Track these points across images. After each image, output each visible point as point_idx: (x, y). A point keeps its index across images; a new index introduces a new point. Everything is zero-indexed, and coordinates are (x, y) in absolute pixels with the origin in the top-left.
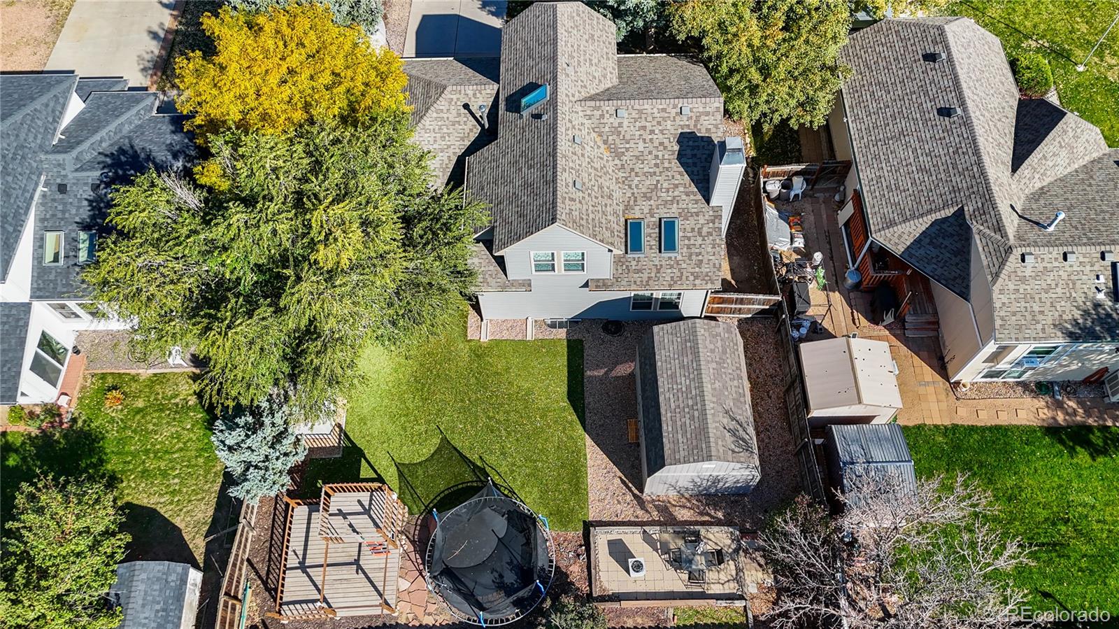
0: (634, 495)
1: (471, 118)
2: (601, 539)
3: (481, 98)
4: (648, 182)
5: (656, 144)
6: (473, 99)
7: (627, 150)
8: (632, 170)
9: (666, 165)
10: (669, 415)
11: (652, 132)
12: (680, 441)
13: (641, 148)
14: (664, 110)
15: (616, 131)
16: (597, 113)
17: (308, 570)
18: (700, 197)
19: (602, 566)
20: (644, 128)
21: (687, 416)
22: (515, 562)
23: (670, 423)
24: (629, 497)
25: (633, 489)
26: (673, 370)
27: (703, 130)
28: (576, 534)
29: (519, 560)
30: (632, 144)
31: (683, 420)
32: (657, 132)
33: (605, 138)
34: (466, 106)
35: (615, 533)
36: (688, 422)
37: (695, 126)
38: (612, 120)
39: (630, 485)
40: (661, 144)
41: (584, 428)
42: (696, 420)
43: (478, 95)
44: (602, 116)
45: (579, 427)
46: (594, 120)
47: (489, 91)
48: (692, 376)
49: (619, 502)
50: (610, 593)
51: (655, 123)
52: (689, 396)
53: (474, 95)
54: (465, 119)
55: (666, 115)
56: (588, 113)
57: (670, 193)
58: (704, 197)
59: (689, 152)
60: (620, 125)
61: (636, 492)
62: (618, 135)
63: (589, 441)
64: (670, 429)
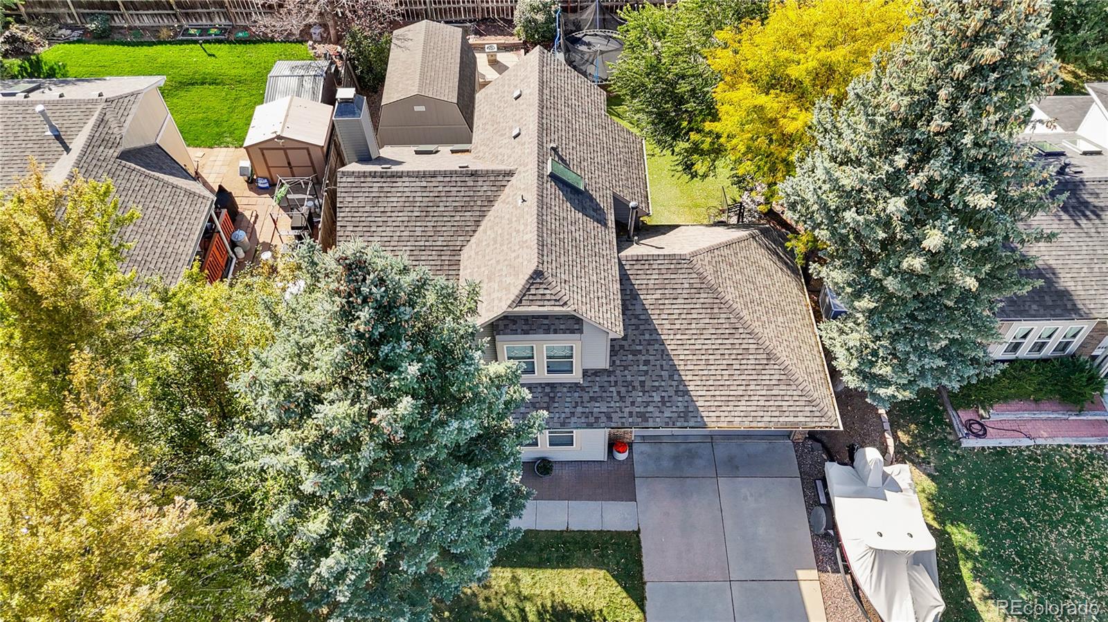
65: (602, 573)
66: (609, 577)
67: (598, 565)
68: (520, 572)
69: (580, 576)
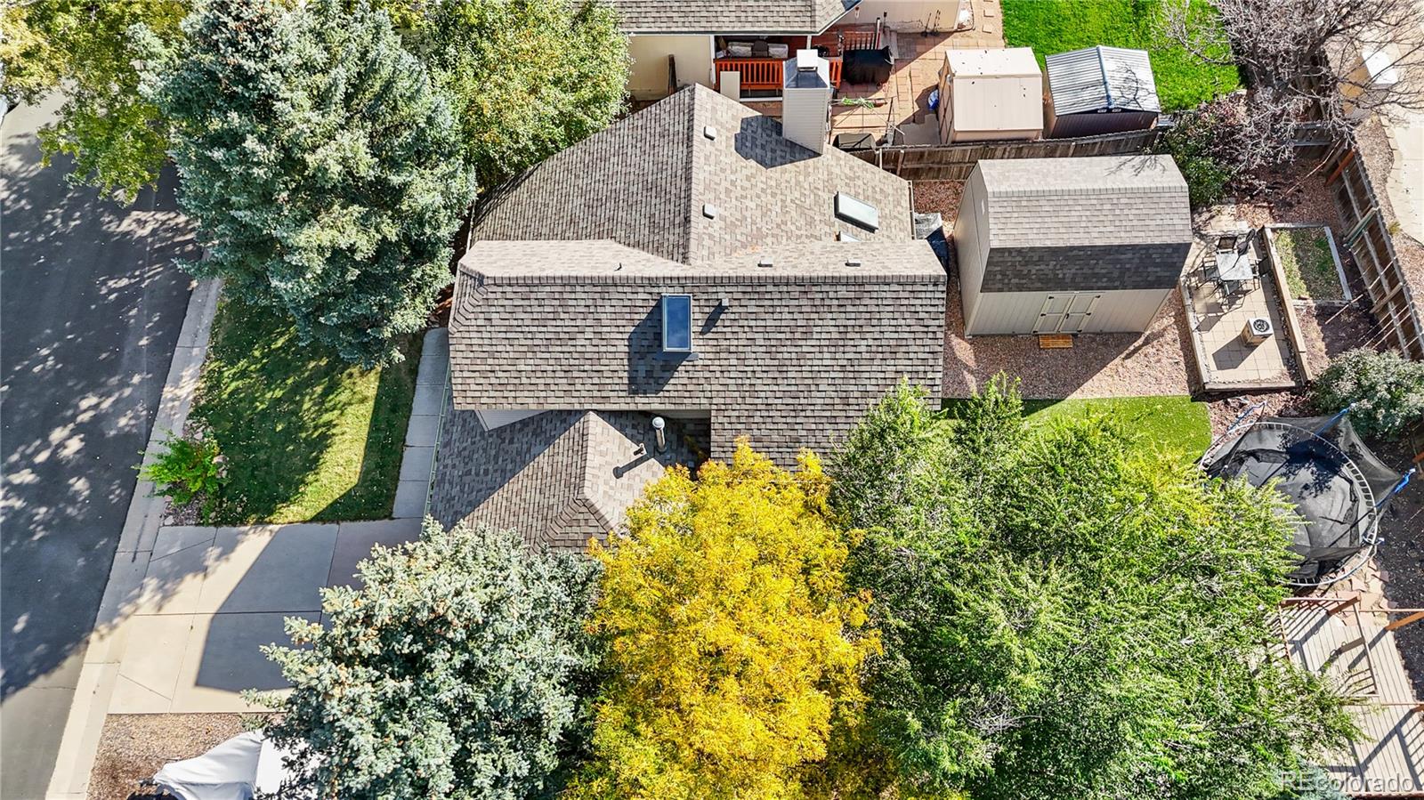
0: (1146, 343)
1: (636, 470)
2: (1215, 377)
3: (609, 445)
4: (793, 214)
5: (748, 185)
6: (608, 458)
7: (754, 223)
8: (778, 226)
9: (773, 183)
10: (1122, 234)
11: (733, 183)
12: (1160, 222)
13: (753, 205)
14: (707, 158)
15: (730, 227)
16: (707, 242)
17: (1361, 761)
18: (810, 161)
19: (1253, 376)
20: (728, 191)
21: (1126, 212)
22: (1283, 470)
23: (1134, 234)
24: (1149, 349)
25: (1136, 344)
26: (1060, 225)
27: (734, 123)
28: (1211, 411)
29: (1277, 465)
30: (748, 214)
31: (1131, 217)
32: (733, 178)
33: (739, 244)
34: (618, 473)
35: (1206, 362)
36: (1134, 212)
37: (728, 130)
38: (716, 227)
39: (1132, 348)
40: (748, 178)
41: (1059, 401)
42: (1132, 201)
43: (603, 448)
44: (711, 237)
45: (1058, 406)
46: (716, 249)
47: (599, 430)
48: (1070, 202)
49: (1159, 361)
50: (1285, 369)
51: (722, 176)
52: (1098, 207)
53: (602, 454)
54: (637, 479)
55: (713, 157)
56: (705, 253)
57: (807, 192)
58: (810, 157)
59: (758, 151)
60: (723, 218)
61: (1140, 342)
62: (736, 226)
63: (1075, 396)
64: (1142, 234)
65: (355, 480)
66: (349, 487)
67: (365, 474)
68: (371, 404)
69: (355, 458)
